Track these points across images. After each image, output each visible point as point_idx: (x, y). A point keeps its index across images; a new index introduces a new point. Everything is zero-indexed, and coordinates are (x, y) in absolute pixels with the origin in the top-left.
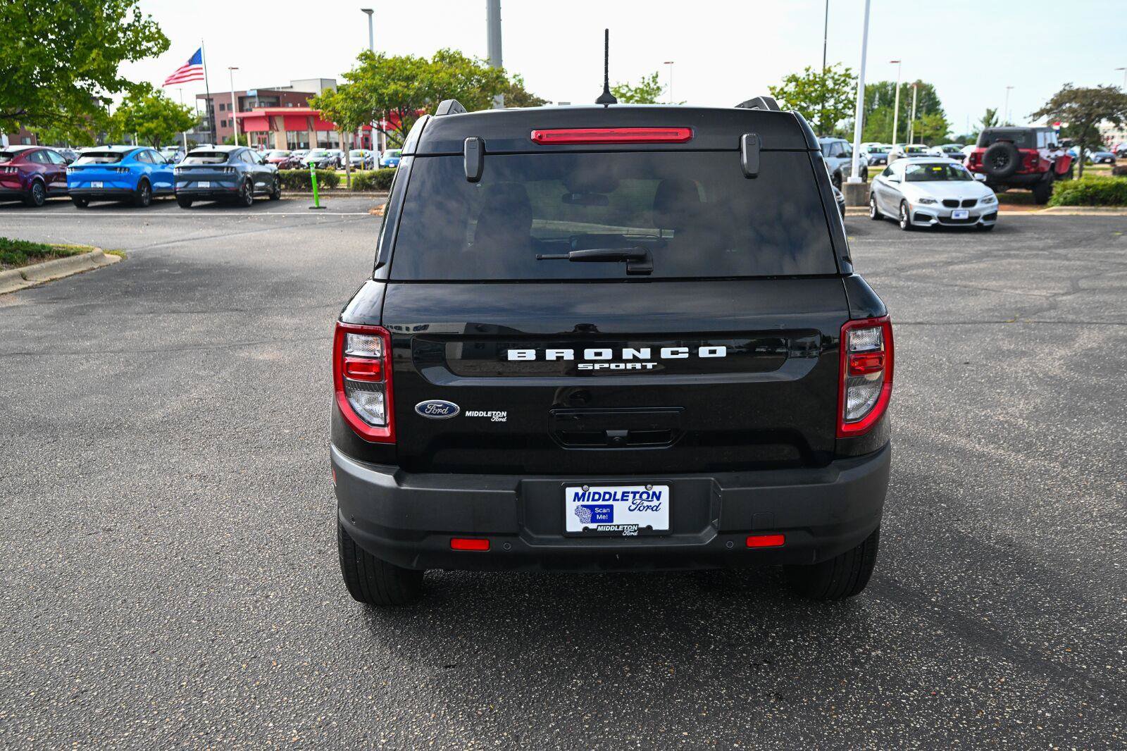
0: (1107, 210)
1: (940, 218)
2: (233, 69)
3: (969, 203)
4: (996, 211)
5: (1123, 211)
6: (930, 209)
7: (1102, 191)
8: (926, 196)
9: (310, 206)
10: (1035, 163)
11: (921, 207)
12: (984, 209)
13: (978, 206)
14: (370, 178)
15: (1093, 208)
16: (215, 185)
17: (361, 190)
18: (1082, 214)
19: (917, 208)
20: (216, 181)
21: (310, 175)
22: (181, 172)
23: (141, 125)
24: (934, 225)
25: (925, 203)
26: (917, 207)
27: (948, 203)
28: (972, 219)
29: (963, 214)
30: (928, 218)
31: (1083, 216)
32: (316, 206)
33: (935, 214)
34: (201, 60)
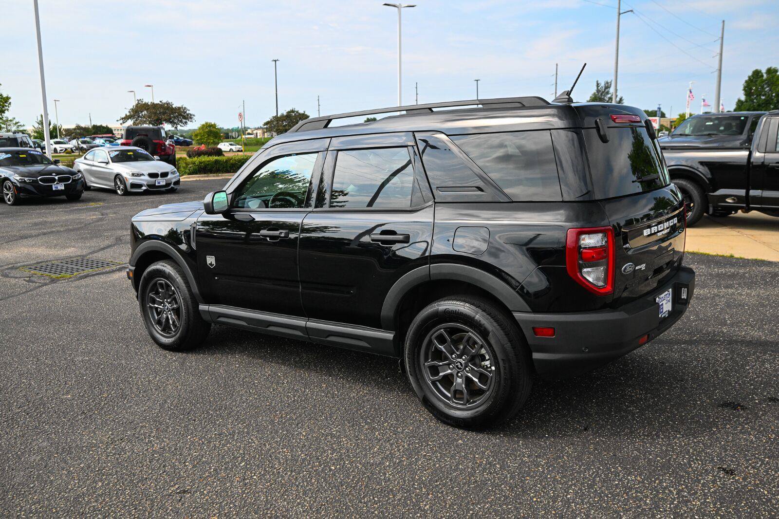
0: (214, 176)
1: (148, 186)
3: (164, 175)
4: (179, 179)
5: (222, 176)
6: (141, 180)
7: (208, 165)
8: (136, 171)
10: (163, 149)
11: (134, 179)
12: (172, 178)
13: (169, 176)
15: (206, 175)
18: (202, 179)
19: (130, 180)
24: (145, 190)
25: (136, 176)
26: (132, 179)
27: (152, 175)
28: (168, 185)
29: (162, 182)
30: (140, 186)
31: (202, 180)
33: (145, 183)
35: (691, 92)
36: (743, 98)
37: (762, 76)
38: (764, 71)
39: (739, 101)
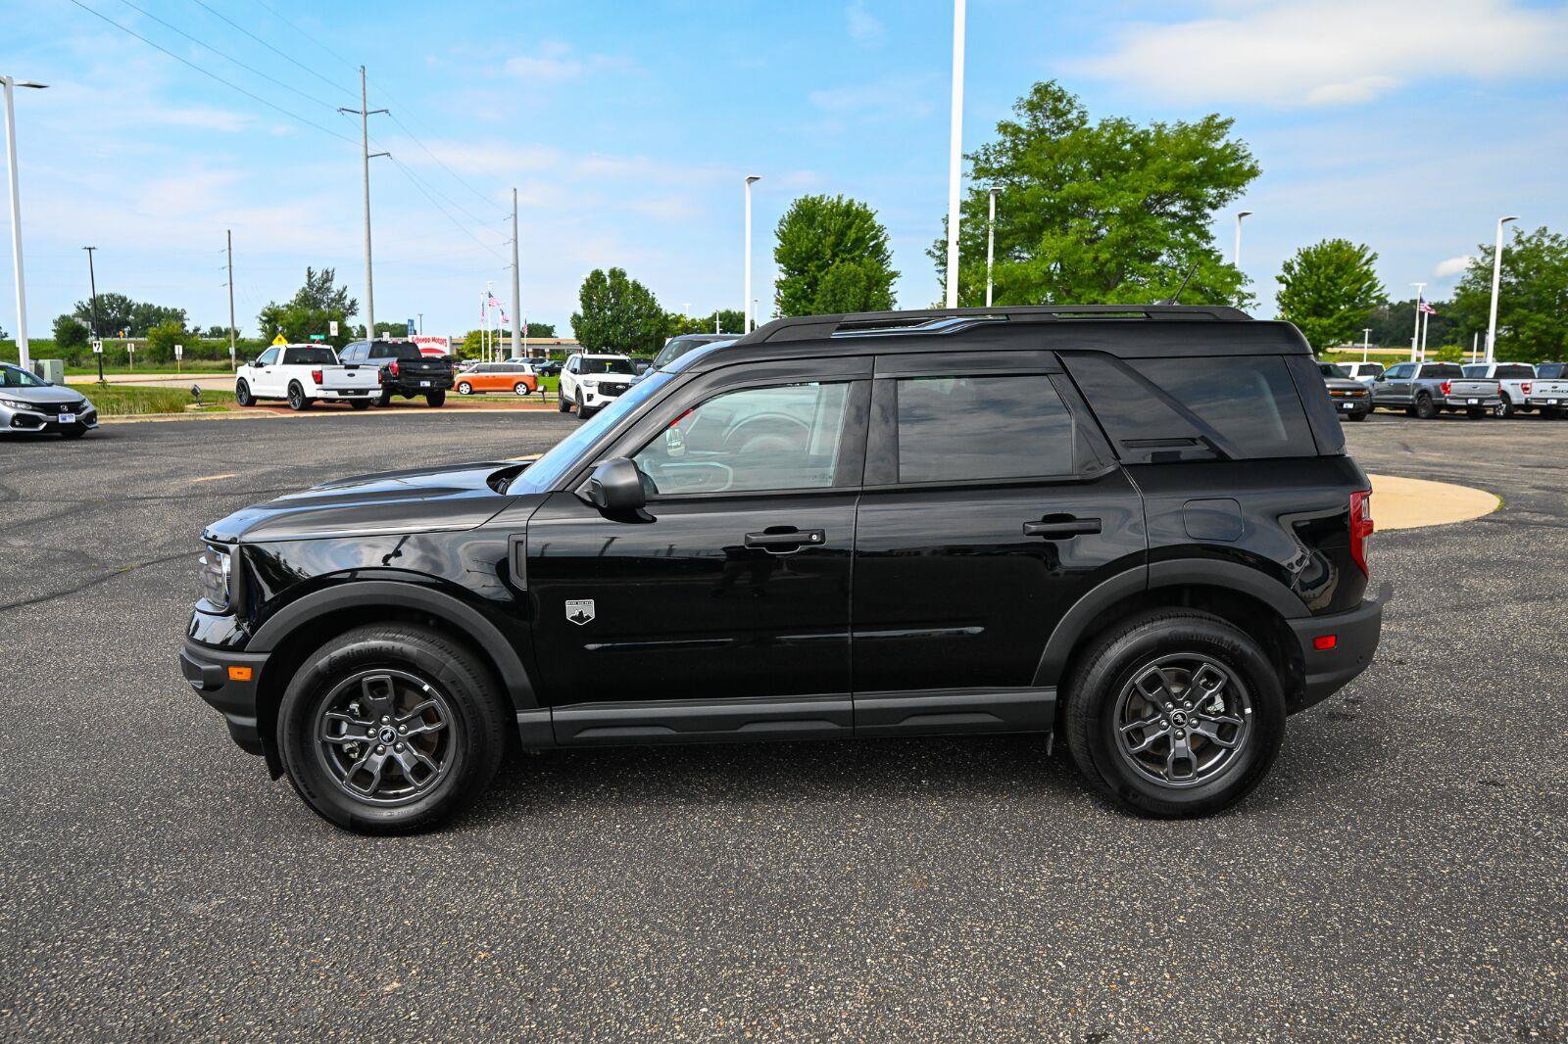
35: (490, 296)
36: (581, 312)
37: (604, 280)
38: (606, 273)
39: (575, 315)
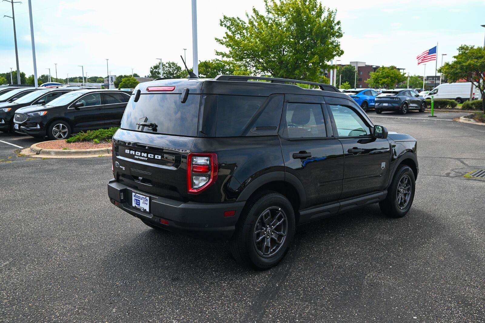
2: (444, 55)
9: (429, 115)
14: (472, 104)
16: (390, 105)
17: (466, 109)
20: (391, 103)
21: (431, 101)
22: (378, 99)
23: (381, 80)
32: (432, 115)
34: (436, 52)
